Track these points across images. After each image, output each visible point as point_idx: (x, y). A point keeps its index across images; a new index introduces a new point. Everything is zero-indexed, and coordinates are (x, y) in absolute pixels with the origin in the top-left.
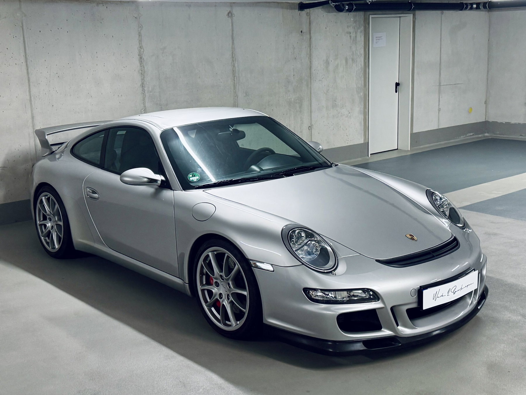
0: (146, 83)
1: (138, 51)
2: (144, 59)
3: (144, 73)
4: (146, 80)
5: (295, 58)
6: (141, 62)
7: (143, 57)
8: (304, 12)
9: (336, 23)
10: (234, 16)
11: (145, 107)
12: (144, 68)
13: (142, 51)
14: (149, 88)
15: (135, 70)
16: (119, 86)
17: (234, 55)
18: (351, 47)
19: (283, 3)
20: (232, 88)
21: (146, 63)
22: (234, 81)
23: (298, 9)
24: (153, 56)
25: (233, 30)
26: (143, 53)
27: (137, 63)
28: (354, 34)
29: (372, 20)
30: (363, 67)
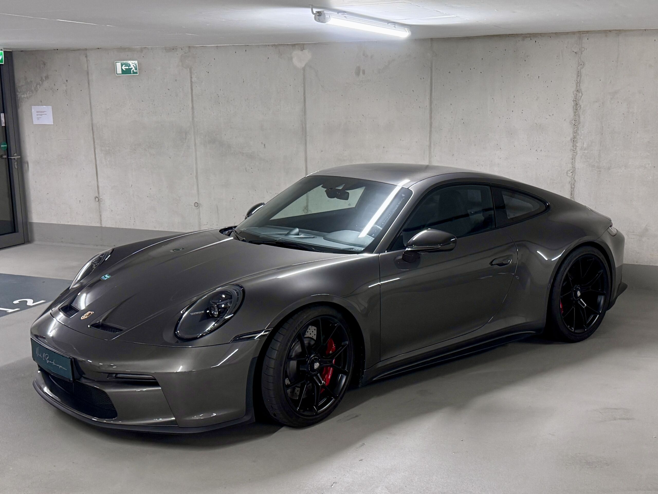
0: (580, 137)
1: (573, 96)
2: (581, 106)
3: (578, 125)
4: (580, 134)
6: (575, 109)
7: (580, 102)
11: (574, 168)
12: (579, 117)
13: (579, 96)
14: (584, 144)
15: (565, 120)
16: (539, 138)
21: (583, 112)
24: (596, 102)
26: (580, 99)
27: (570, 111)
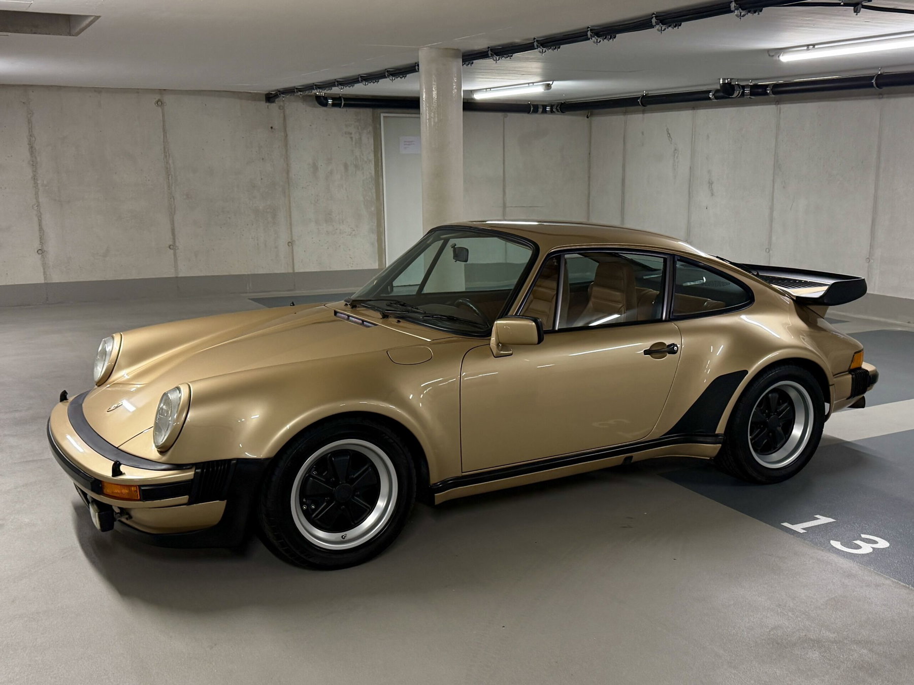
5: (263, 159)
8: (274, 106)
9: (326, 120)
10: (166, 105)
17: (167, 150)
18: (352, 151)
19: (241, 92)
20: (166, 188)
22: (169, 180)
23: (265, 100)
25: (164, 121)
28: (358, 135)
29: (384, 120)
30: (374, 176)
